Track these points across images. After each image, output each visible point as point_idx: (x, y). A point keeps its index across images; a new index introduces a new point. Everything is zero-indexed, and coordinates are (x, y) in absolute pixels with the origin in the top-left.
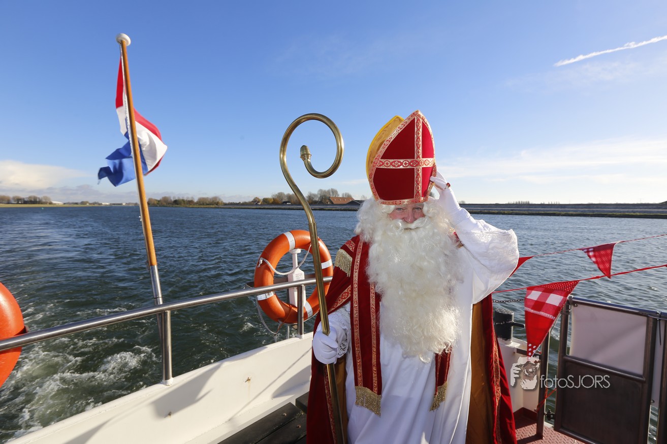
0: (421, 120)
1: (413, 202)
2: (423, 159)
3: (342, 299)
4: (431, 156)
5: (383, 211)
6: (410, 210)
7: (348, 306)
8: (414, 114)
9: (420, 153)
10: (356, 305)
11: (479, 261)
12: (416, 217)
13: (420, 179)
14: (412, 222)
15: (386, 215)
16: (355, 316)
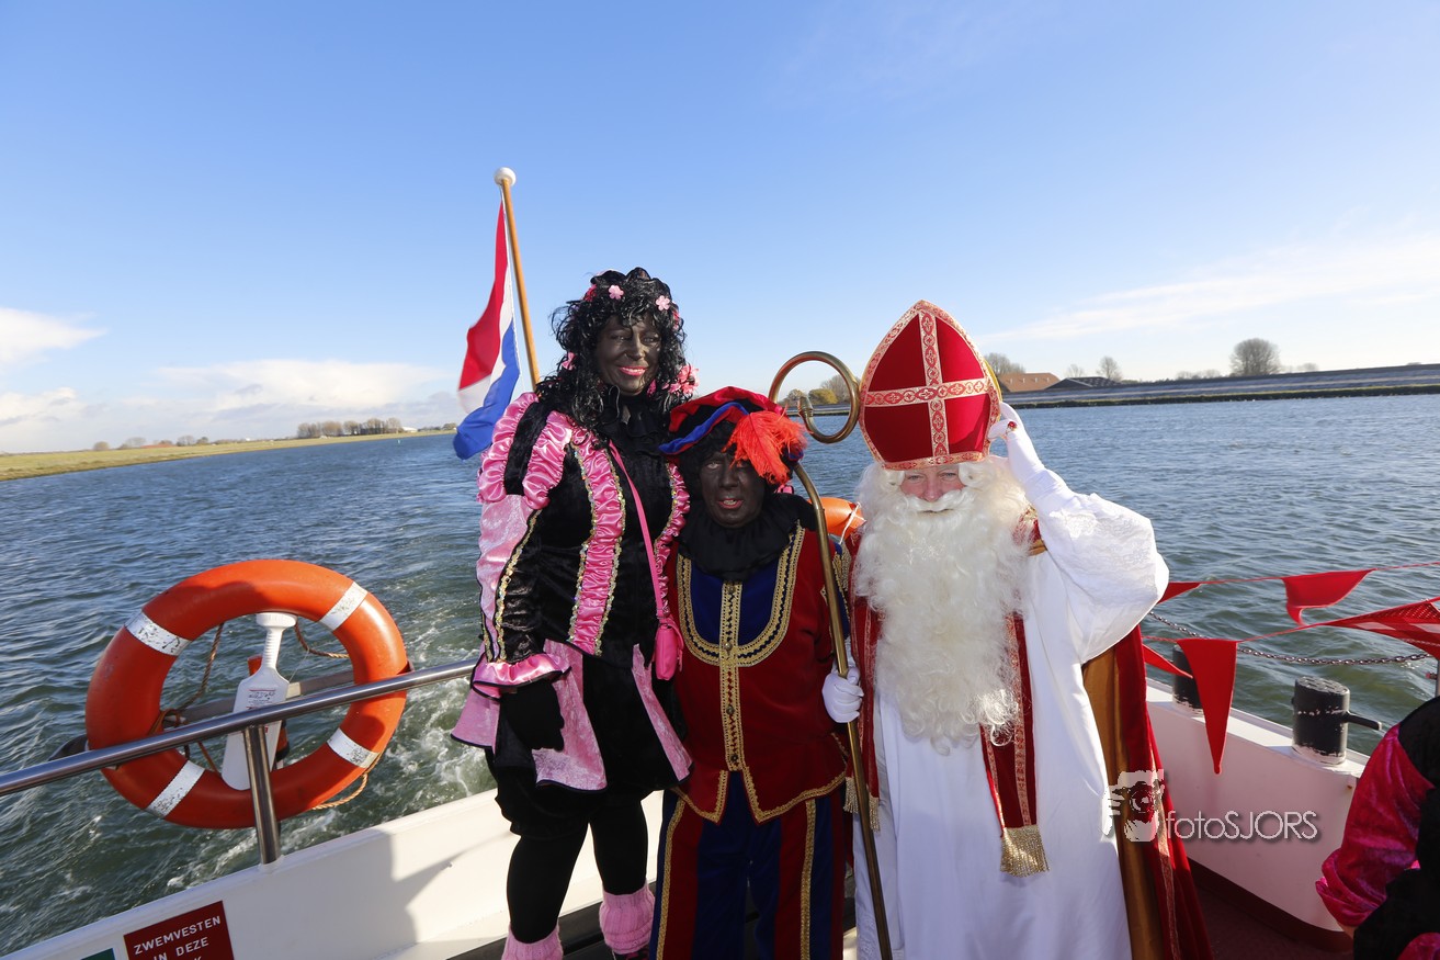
2: (945, 384)
6: (931, 477)
9: (937, 374)
12: (944, 490)
13: (943, 421)
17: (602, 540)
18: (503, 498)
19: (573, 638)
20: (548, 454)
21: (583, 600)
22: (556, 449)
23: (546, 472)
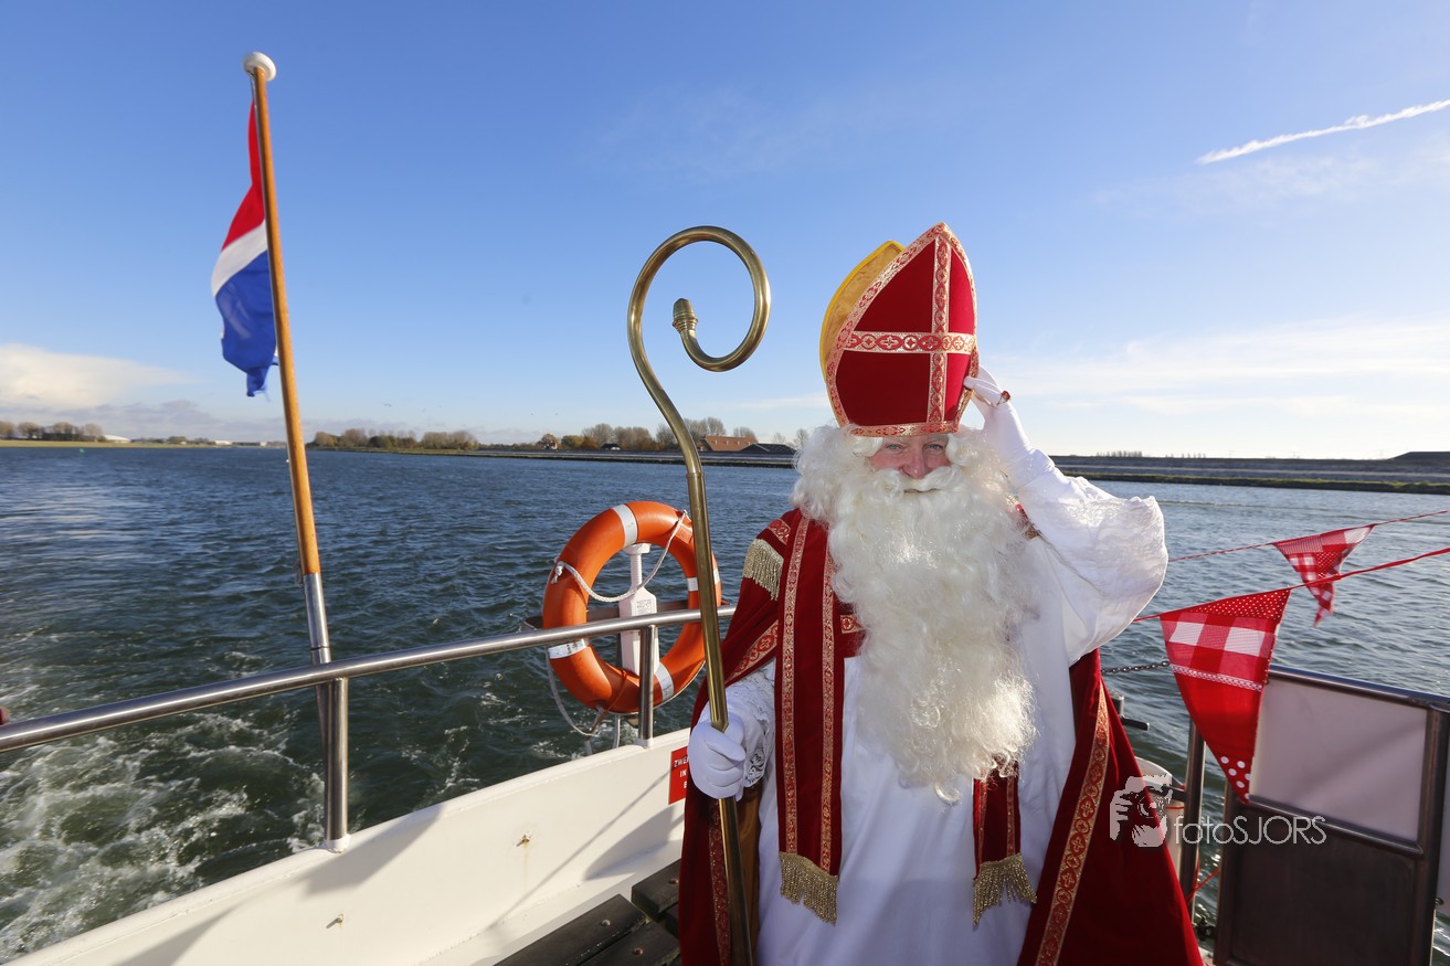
0: (949, 247)
1: (923, 430)
2: (950, 334)
3: (759, 650)
4: (969, 329)
5: (856, 450)
6: (917, 448)
7: (771, 668)
8: (933, 230)
9: (944, 320)
10: (788, 664)
11: (1074, 570)
12: (930, 465)
13: (943, 380)
14: (921, 476)
15: (863, 459)
16: (785, 689)
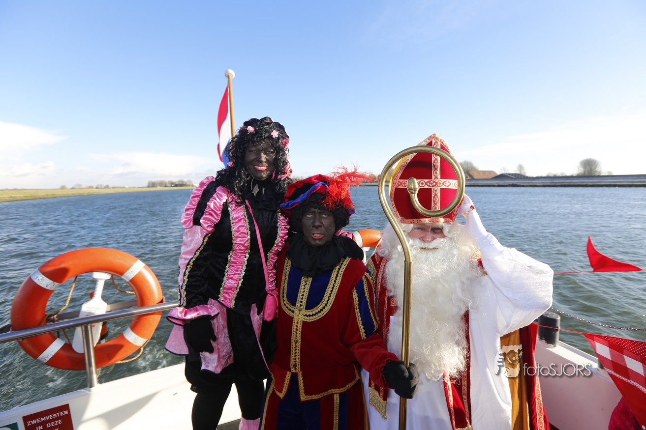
1: (430, 221)
2: (441, 180)
6: (428, 229)
9: (438, 174)
11: (502, 292)
13: (438, 199)
14: (429, 242)
17: (238, 251)
18: (191, 227)
19: (221, 298)
20: (214, 207)
21: (227, 280)
22: (218, 205)
23: (212, 215)
